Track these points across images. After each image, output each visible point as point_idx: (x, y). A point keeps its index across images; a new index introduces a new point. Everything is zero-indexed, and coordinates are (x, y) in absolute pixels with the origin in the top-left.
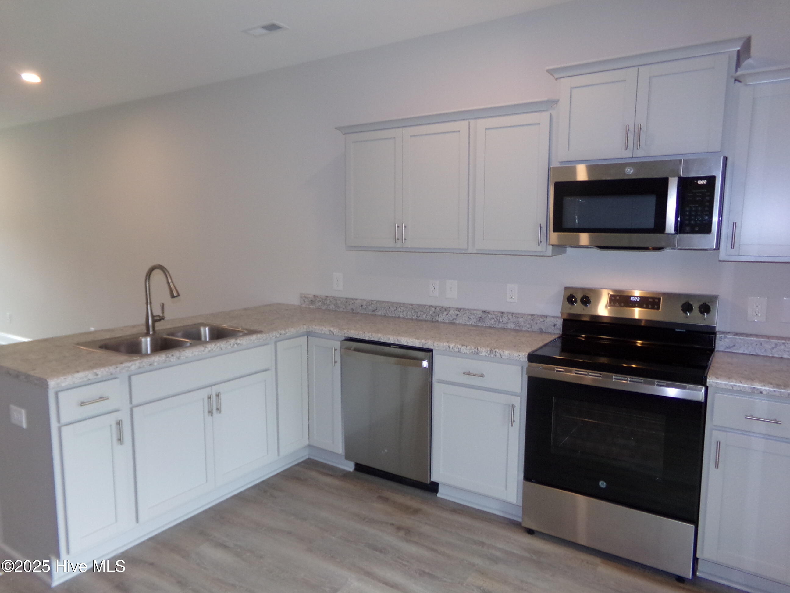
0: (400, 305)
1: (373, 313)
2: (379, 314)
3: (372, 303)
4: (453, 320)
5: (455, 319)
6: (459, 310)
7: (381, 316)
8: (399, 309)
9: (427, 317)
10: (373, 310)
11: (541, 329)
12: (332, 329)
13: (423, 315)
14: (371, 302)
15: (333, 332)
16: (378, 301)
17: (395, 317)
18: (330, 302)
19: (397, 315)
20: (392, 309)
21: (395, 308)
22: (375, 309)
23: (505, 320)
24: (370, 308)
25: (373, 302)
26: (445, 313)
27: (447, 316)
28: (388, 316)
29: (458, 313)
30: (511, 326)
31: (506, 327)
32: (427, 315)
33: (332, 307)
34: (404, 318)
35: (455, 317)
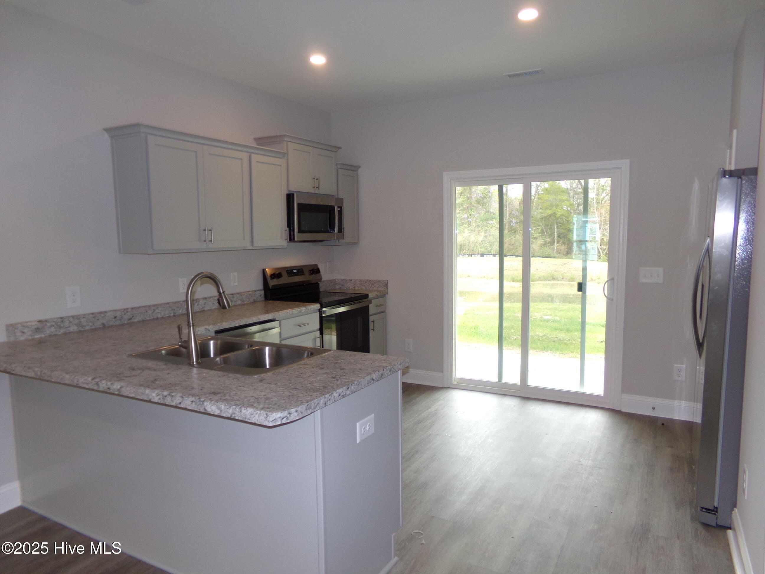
0: (157, 306)
1: (130, 321)
2: (136, 321)
3: (127, 312)
4: (203, 308)
5: (204, 307)
6: (205, 299)
7: (139, 322)
8: (157, 310)
9: (183, 311)
10: (129, 318)
11: (254, 300)
12: (207, 327)
13: (179, 310)
14: (126, 310)
15: (209, 329)
16: (132, 309)
17: (154, 319)
18: (70, 322)
19: (155, 317)
20: (150, 312)
21: (153, 311)
22: (131, 316)
23: (235, 299)
24: (126, 317)
25: (128, 310)
26: (197, 304)
27: (198, 306)
28: (146, 320)
29: (205, 301)
30: (239, 302)
31: (236, 304)
32: (183, 310)
33: (73, 328)
34: (163, 318)
35: (204, 306)
